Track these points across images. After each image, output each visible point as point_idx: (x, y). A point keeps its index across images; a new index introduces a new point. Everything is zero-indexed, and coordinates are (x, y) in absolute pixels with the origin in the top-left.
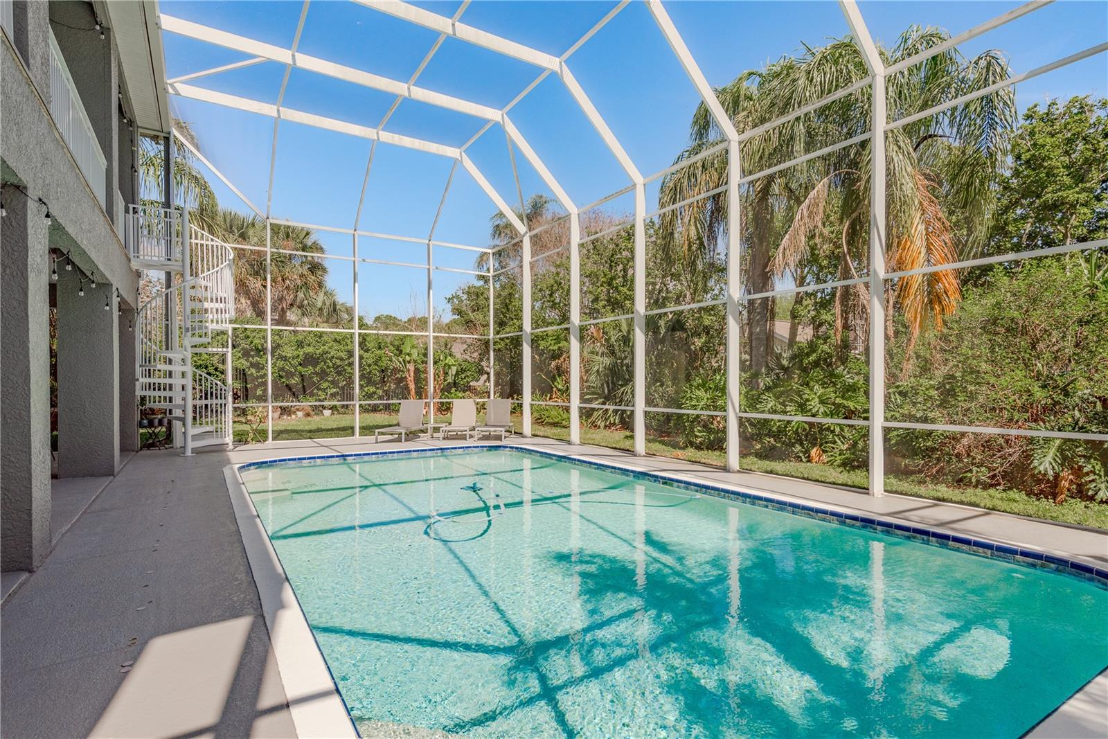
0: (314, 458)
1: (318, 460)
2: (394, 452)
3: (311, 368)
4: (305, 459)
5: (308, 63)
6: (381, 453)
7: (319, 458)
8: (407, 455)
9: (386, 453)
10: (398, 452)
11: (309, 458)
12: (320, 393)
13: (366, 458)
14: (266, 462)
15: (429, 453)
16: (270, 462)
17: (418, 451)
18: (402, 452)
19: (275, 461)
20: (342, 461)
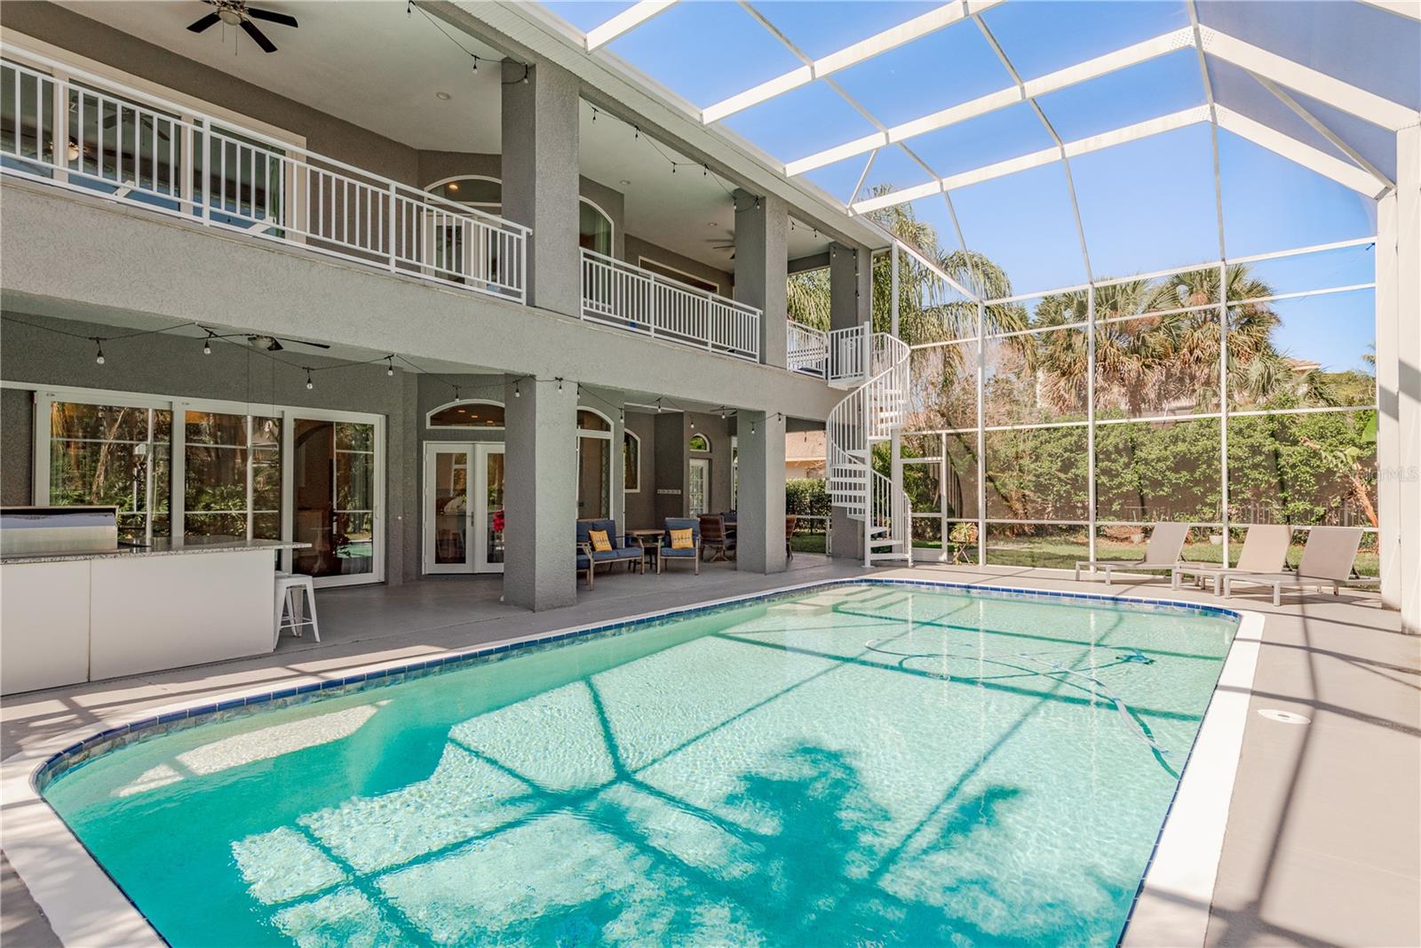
0: (932, 584)
1: (937, 587)
2: (1034, 592)
3: (1185, 473)
4: (923, 583)
5: (903, 132)
6: (1015, 591)
7: (938, 584)
8: (1053, 600)
9: (1022, 591)
10: (1040, 593)
11: (927, 584)
12: (1206, 509)
13: (995, 594)
14: (881, 581)
15: (1090, 602)
16: (887, 581)
17: (1072, 596)
18: (1046, 593)
19: (892, 581)
20: (965, 593)
